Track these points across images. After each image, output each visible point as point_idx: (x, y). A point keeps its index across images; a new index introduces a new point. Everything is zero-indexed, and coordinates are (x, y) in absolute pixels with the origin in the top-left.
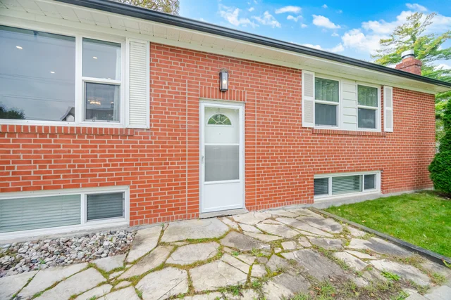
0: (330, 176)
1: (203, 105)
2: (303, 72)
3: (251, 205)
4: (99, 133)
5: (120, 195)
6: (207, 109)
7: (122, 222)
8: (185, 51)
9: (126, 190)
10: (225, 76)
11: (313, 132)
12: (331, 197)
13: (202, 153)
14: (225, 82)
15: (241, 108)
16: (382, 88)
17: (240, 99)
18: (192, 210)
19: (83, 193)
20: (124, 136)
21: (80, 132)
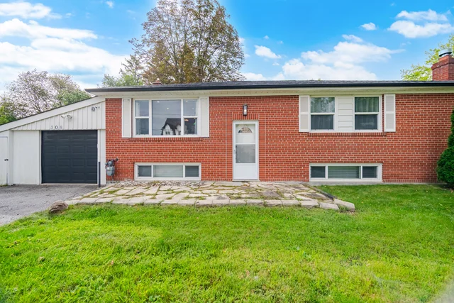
0: (327, 166)
1: (234, 124)
2: (300, 97)
3: (262, 178)
4: (189, 140)
5: (198, 167)
6: (237, 125)
7: (198, 179)
8: (225, 98)
9: (200, 165)
10: (245, 107)
11: (309, 135)
12: (326, 180)
13: (234, 148)
14: (245, 111)
15: (257, 123)
16: (383, 96)
17: (255, 118)
18: (229, 177)
19: (184, 165)
20: (199, 141)
21: (183, 139)
